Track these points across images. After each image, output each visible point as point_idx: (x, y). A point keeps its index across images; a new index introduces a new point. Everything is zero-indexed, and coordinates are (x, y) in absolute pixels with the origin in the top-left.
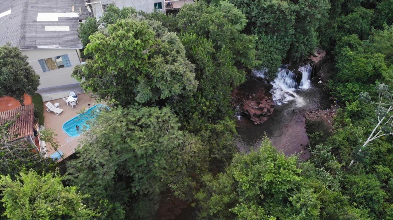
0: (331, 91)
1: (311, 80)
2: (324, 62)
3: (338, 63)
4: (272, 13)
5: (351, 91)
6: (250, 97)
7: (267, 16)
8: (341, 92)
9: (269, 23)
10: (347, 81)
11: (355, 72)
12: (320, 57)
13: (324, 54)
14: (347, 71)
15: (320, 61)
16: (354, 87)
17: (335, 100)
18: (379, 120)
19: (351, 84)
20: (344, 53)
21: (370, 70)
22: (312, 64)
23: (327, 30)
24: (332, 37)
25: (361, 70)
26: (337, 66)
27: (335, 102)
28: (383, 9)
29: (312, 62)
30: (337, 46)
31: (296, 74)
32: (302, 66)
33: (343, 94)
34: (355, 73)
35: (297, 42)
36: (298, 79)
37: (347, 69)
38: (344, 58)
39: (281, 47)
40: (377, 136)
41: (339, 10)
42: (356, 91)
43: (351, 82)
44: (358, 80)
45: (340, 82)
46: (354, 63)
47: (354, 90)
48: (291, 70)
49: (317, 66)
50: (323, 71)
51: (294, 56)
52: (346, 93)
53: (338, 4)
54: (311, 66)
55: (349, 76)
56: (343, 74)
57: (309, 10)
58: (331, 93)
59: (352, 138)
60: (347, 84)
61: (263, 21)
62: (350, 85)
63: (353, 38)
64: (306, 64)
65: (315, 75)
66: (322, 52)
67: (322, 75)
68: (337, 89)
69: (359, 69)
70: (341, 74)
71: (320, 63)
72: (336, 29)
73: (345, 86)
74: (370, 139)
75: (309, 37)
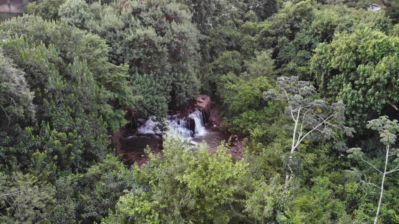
0: (228, 128)
1: (205, 126)
2: (211, 106)
3: (226, 99)
4: (140, 47)
5: (249, 120)
6: (143, 156)
7: (135, 51)
8: (238, 124)
9: (140, 59)
10: (241, 111)
11: (244, 100)
12: (206, 102)
13: (208, 98)
14: (237, 102)
15: (207, 105)
16: (249, 116)
17: (236, 137)
18: (294, 120)
19: (246, 113)
20: (228, 88)
21: (259, 93)
22: (201, 109)
23: (203, 75)
24: (210, 81)
25: (250, 97)
26: (225, 101)
27: (236, 139)
28: (248, 49)
29: (200, 107)
30: (218, 87)
31: (188, 121)
32: (191, 113)
33: (241, 126)
34: (246, 101)
35: (178, 82)
36: (191, 126)
37: (237, 100)
38: (229, 92)
39: (161, 87)
40: (300, 140)
41: (209, 57)
42: (254, 118)
43: (244, 111)
44: (250, 107)
45: (235, 115)
46: (240, 93)
47: (250, 118)
48: (182, 119)
49: (206, 111)
50: (213, 116)
51: (180, 98)
52: (244, 124)
53: (206, 51)
54: (201, 111)
55: (241, 105)
56: (234, 106)
57: (180, 42)
58: (229, 130)
59: (272, 160)
60: (241, 114)
61: (132, 58)
62: (244, 115)
63: (231, 75)
64: (194, 111)
65: (208, 121)
66: (206, 98)
67: (214, 119)
68: (234, 122)
69: (248, 95)
70: (232, 106)
71: (208, 108)
72: (212, 72)
73: (241, 118)
74: (295, 145)
75: (189, 74)
